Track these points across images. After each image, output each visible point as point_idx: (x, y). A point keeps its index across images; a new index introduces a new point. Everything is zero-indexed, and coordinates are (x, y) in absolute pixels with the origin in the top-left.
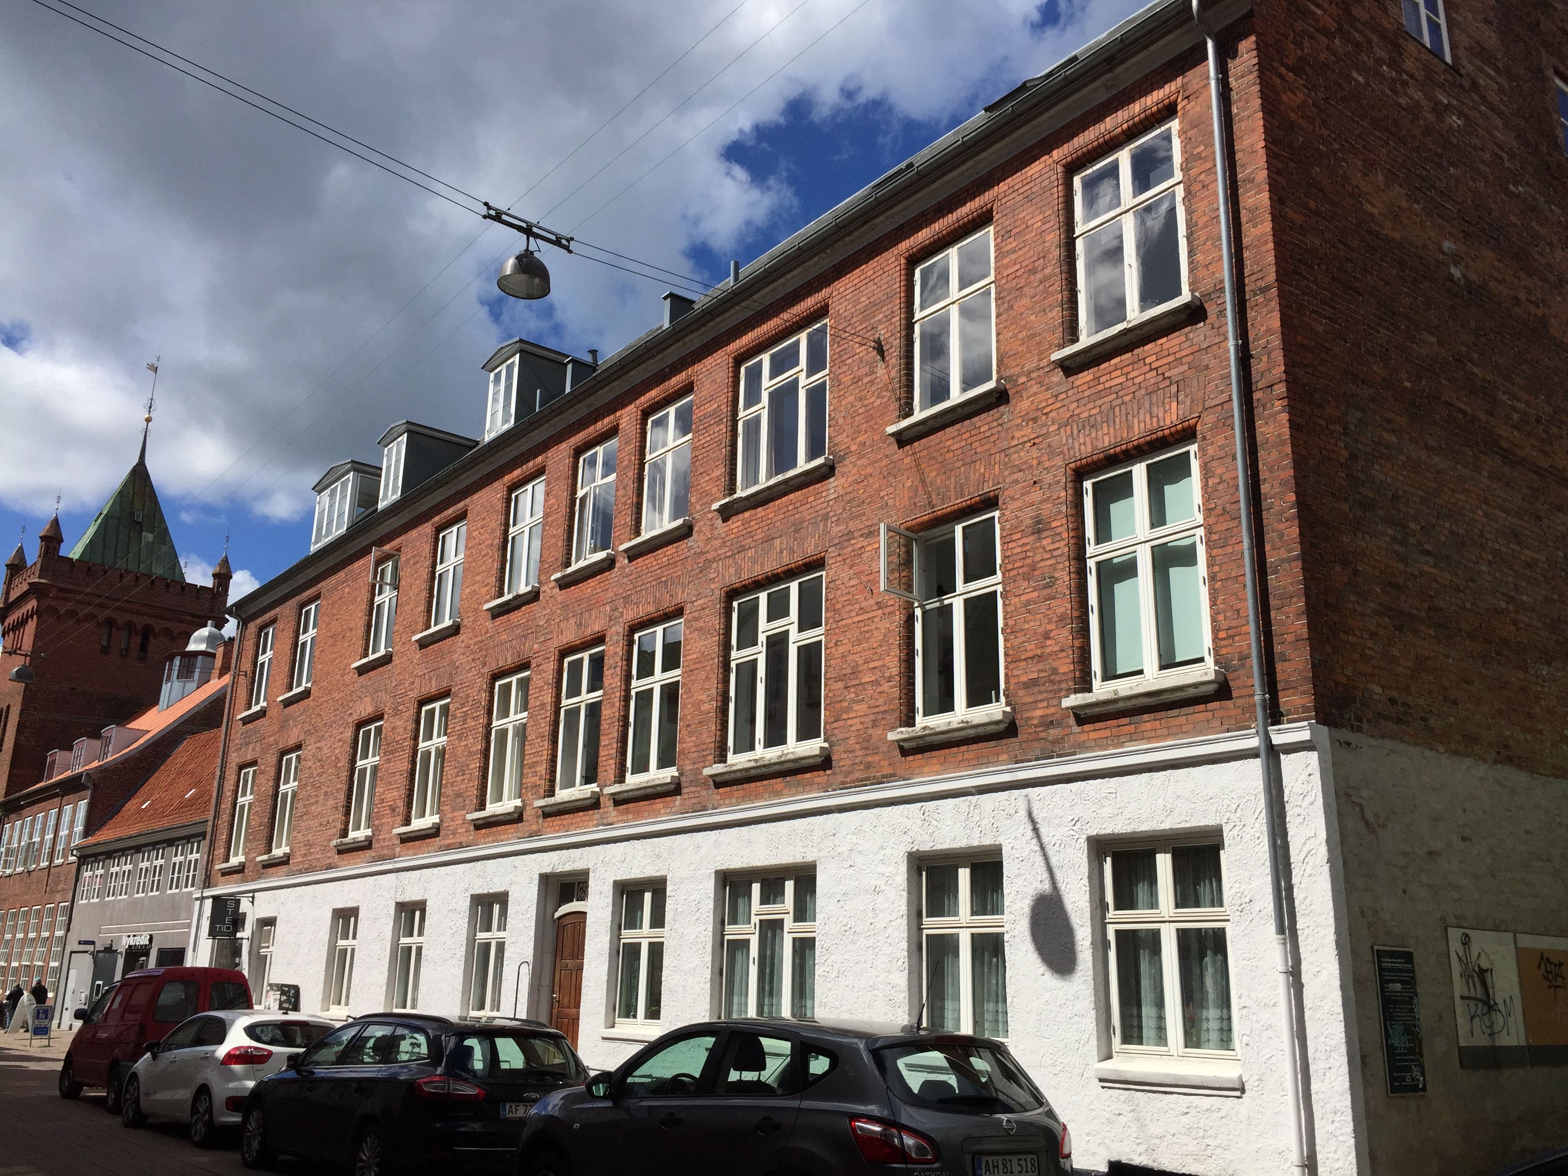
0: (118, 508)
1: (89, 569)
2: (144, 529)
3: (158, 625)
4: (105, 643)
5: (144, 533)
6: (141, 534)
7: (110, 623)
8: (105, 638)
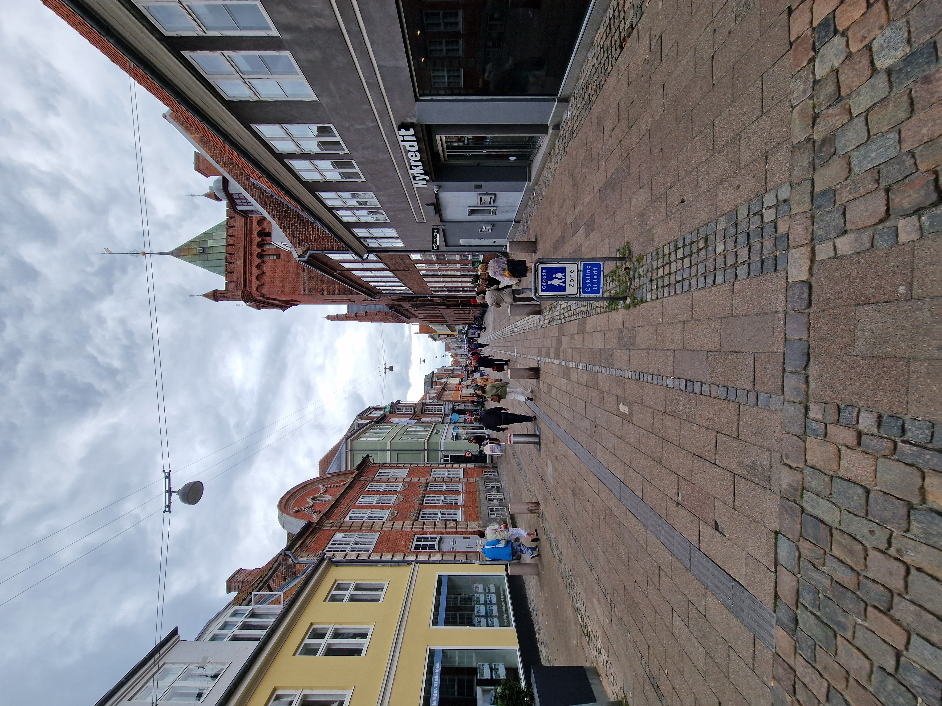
0: (198, 262)
1: (230, 273)
2: (206, 246)
3: (256, 229)
4: (275, 257)
5: (209, 246)
6: (209, 248)
7: (260, 256)
8: (272, 257)
